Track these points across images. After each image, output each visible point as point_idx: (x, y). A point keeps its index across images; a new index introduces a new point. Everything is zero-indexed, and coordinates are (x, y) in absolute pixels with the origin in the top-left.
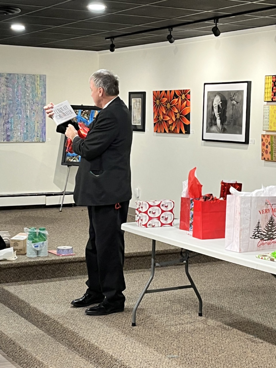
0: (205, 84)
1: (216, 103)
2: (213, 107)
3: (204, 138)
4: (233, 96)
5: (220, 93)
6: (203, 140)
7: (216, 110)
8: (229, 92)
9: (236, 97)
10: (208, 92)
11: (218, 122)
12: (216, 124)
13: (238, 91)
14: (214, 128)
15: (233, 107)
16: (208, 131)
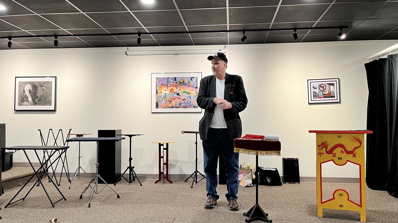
0: (16, 77)
1: (27, 88)
2: (24, 91)
3: (16, 109)
4: (43, 84)
5: (30, 83)
6: (15, 110)
7: (27, 93)
8: (39, 83)
9: (45, 85)
10: (19, 82)
11: (30, 99)
12: (28, 101)
13: (47, 82)
14: (26, 103)
15: (43, 91)
16: (20, 104)
